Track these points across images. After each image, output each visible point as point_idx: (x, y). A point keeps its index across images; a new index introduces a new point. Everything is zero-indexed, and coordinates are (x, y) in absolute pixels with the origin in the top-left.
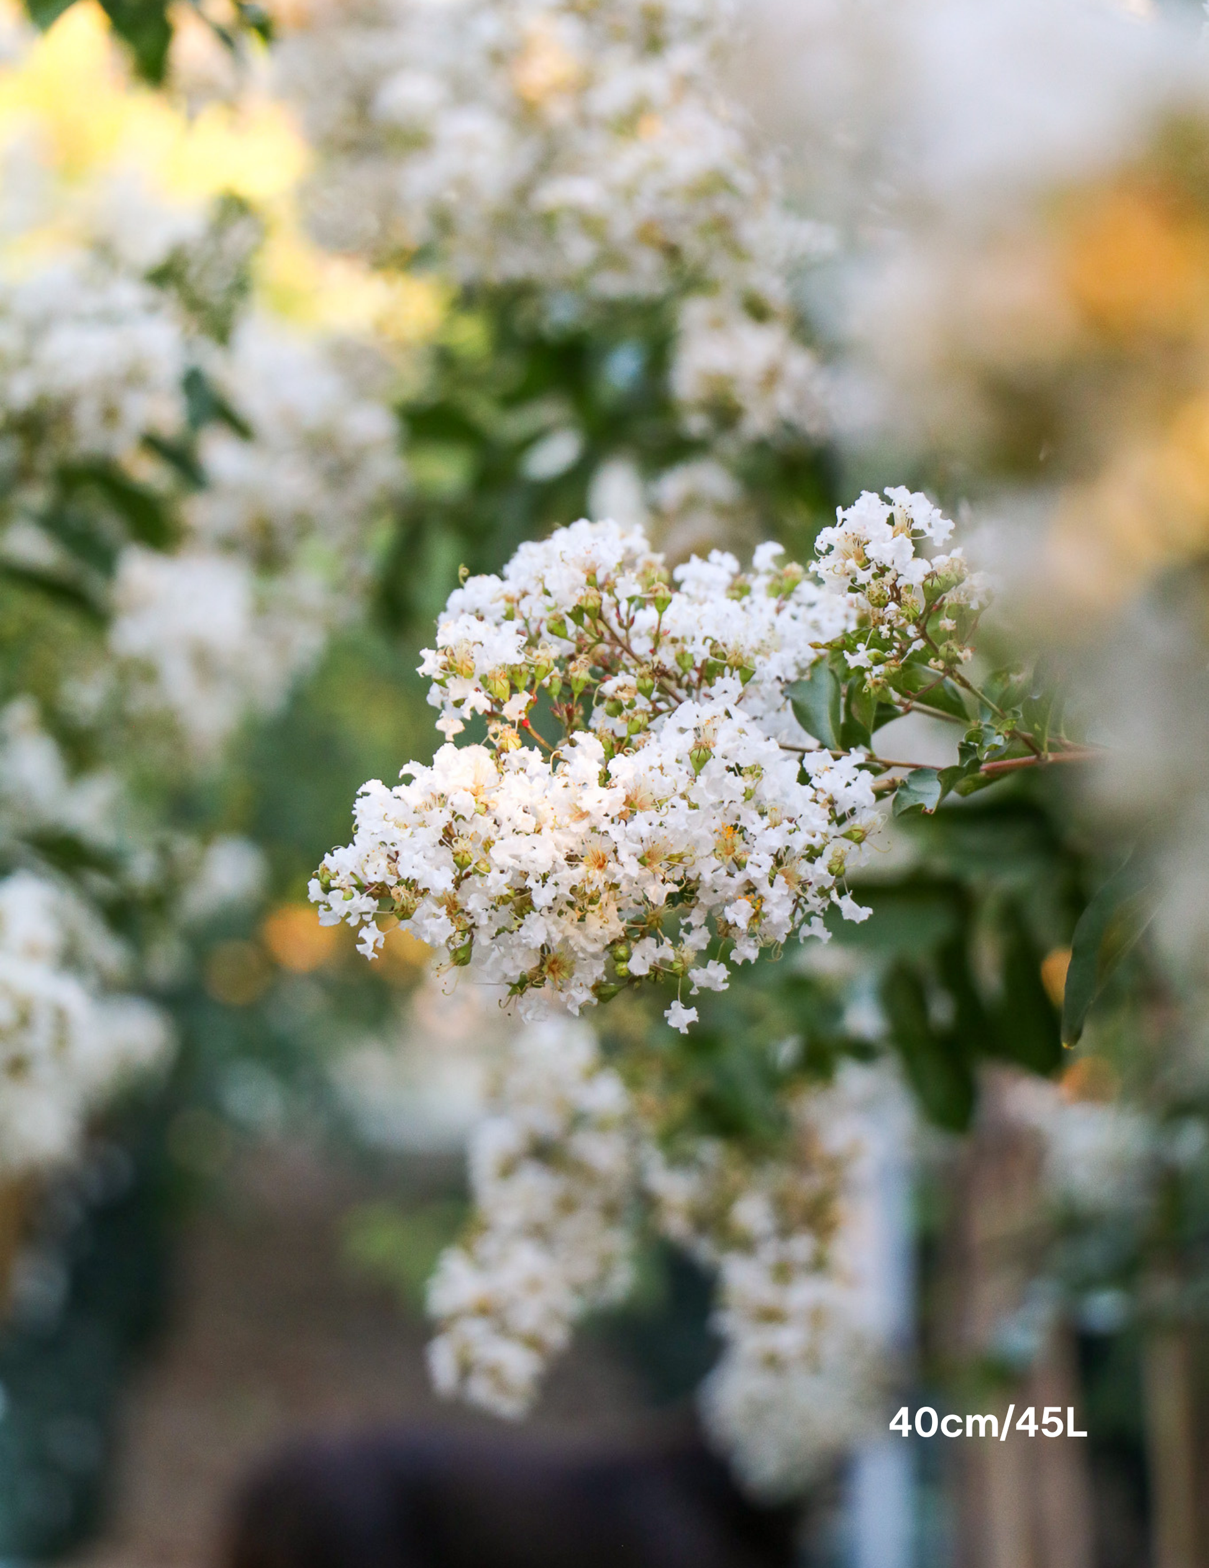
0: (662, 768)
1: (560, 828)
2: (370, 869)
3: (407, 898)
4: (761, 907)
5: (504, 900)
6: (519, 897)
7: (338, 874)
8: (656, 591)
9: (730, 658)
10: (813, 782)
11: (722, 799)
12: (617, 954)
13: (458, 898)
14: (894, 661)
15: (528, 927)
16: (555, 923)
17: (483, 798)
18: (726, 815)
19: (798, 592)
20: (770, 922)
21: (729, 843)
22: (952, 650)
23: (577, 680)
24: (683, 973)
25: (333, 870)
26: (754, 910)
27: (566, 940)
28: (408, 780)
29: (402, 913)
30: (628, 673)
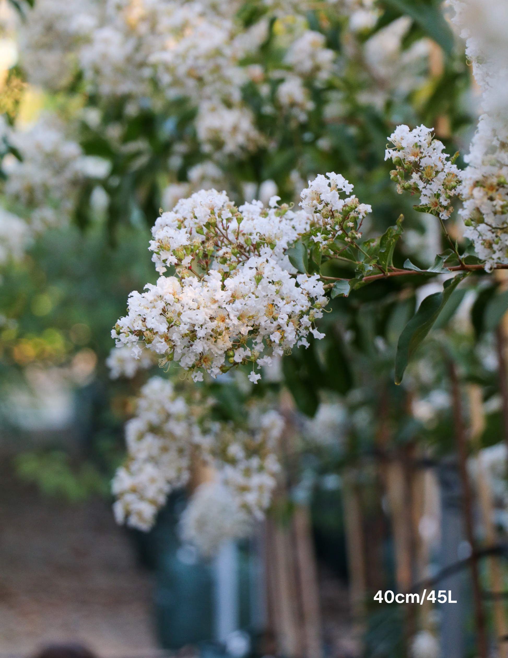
0: (244, 283)
1: (207, 307)
2: (135, 325)
3: (150, 335)
4: (284, 334)
5: (186, 335)
6: (191, 334)
7: (123, 327)
8: (237, 215)
9: (267, 240)
10: (301, 286)
11: (267, 294)
12: (229, 354)
13: (169, 335)
14: (331, 239)
15: (196, 345)
16: (206, 343)
17: (177, 296)
18: (268, 300)
19: (287, 215)
20: (288, 340)
21: (271, 311)
22: (354, 234)
23: (209, 250)
24: (255, 361)
25: (121, 326)
26: (281, 336)
27: (210, 350)
28: (147, 290)
29: (148, 341)
30: (227, 247)
